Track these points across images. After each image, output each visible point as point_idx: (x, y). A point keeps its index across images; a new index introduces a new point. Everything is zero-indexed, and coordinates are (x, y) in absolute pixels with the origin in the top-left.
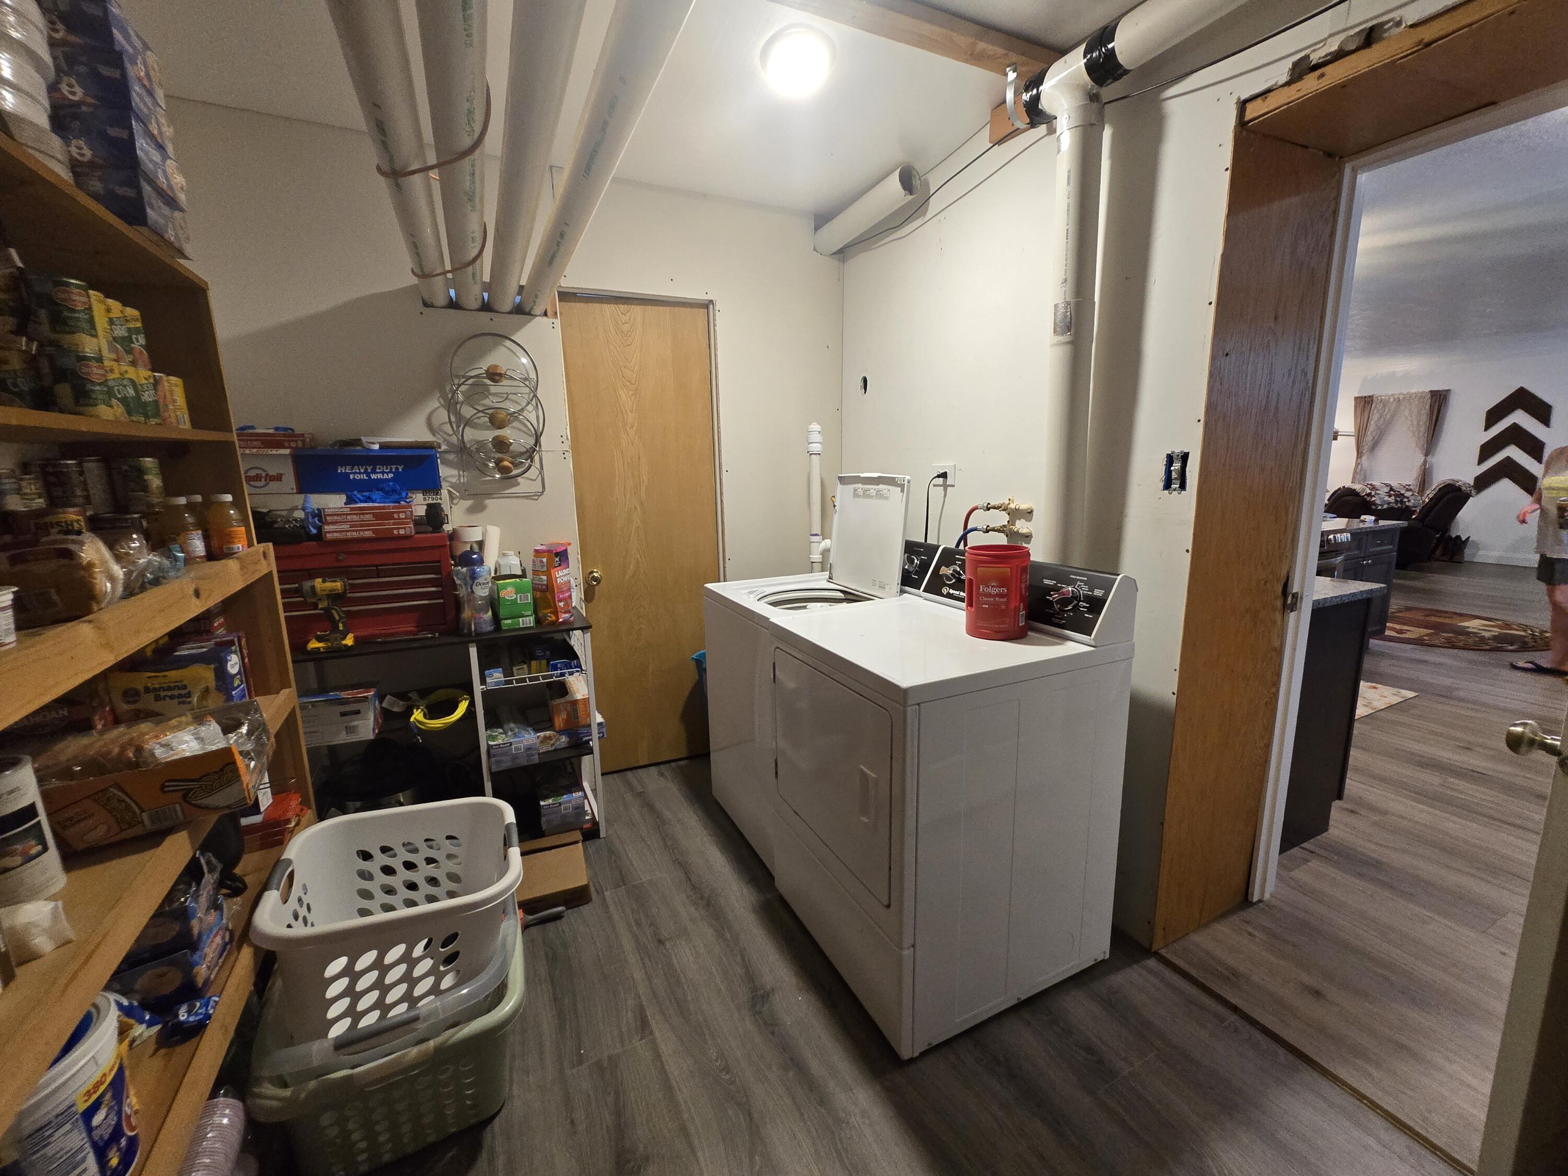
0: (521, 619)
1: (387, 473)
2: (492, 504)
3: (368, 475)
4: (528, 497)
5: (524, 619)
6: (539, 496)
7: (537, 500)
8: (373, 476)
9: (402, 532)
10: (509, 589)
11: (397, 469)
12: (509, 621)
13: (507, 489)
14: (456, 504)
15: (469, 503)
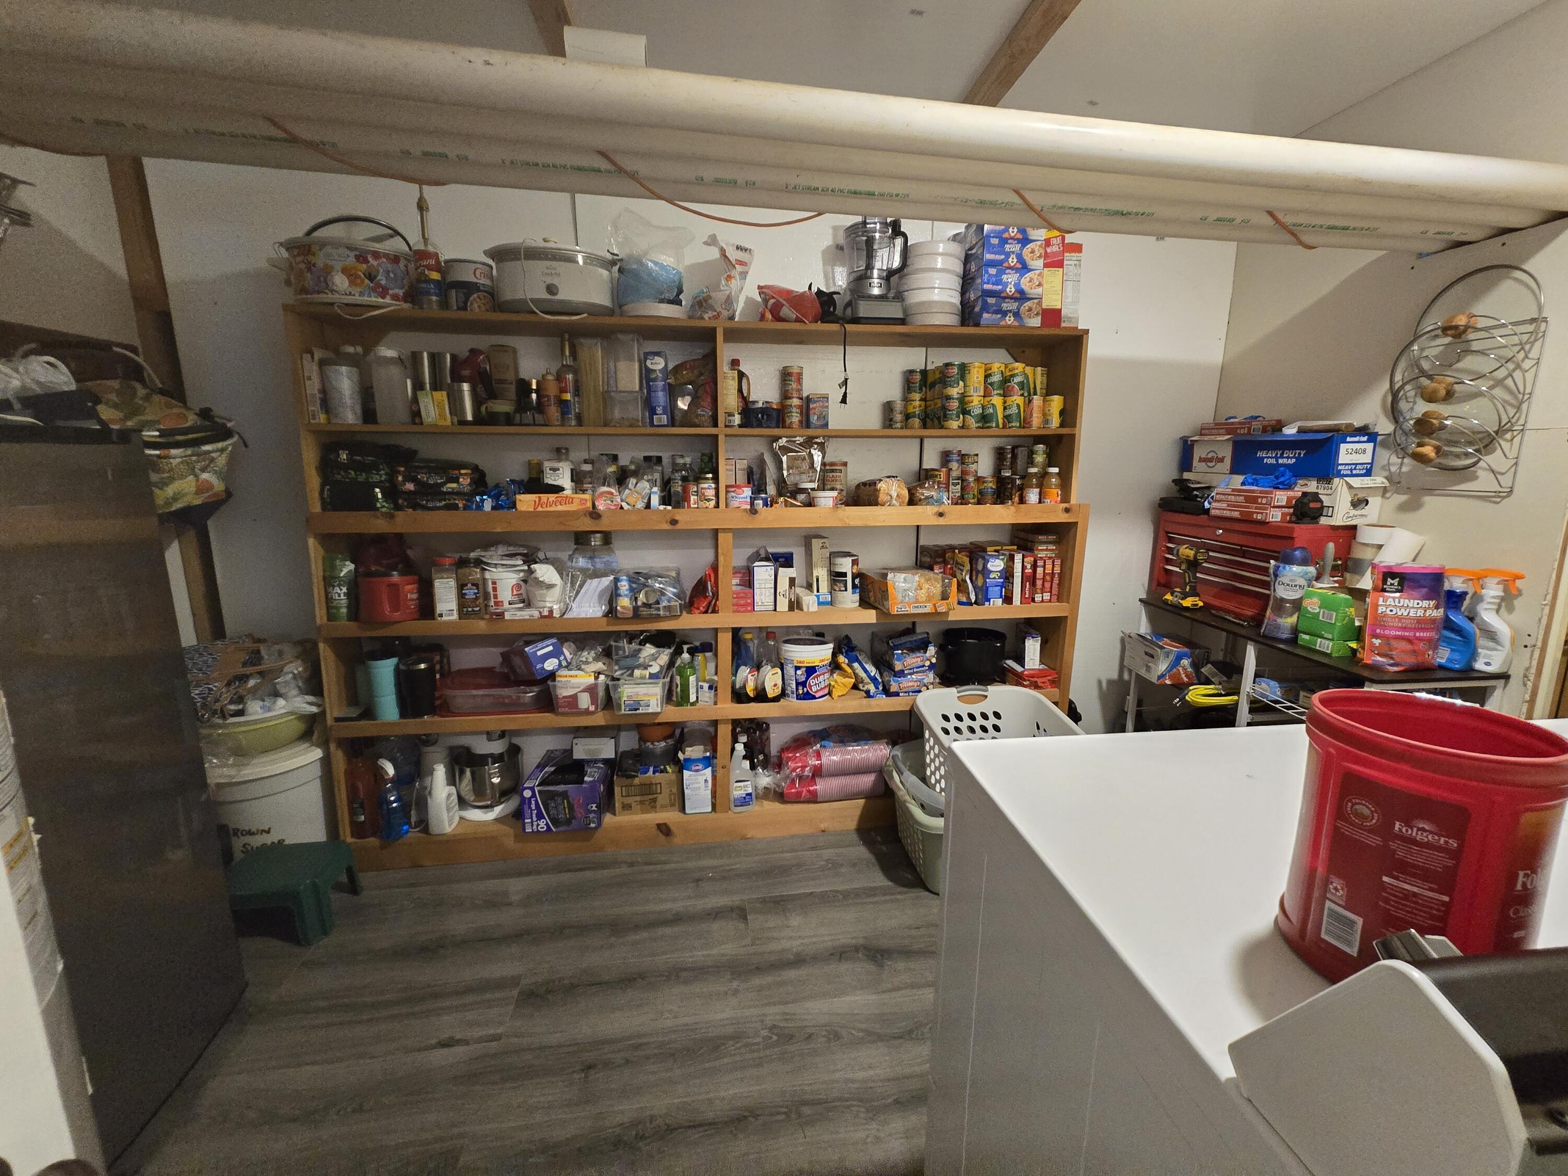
0: (1319, 640)
1: (1291, 458)
2: (1431, 502)
3: (1277, 458)
4: (1484, 497)
5: (1323, 641)
6: (1504, 498)
7: (1498, 503)
8: (1280, 461)
9: (1259, 517)
10: (1315, 600)
11: (1300, 454)
12: (1307, 637)
13: (1454, 485)
14: (1388, 498)
15: (1403, 498)
